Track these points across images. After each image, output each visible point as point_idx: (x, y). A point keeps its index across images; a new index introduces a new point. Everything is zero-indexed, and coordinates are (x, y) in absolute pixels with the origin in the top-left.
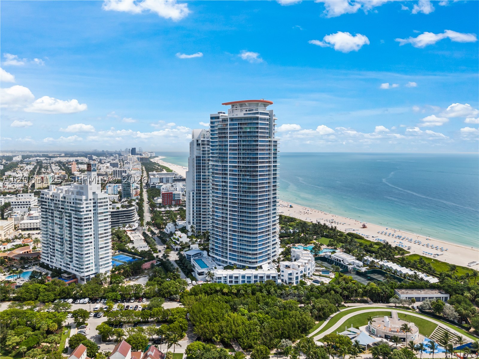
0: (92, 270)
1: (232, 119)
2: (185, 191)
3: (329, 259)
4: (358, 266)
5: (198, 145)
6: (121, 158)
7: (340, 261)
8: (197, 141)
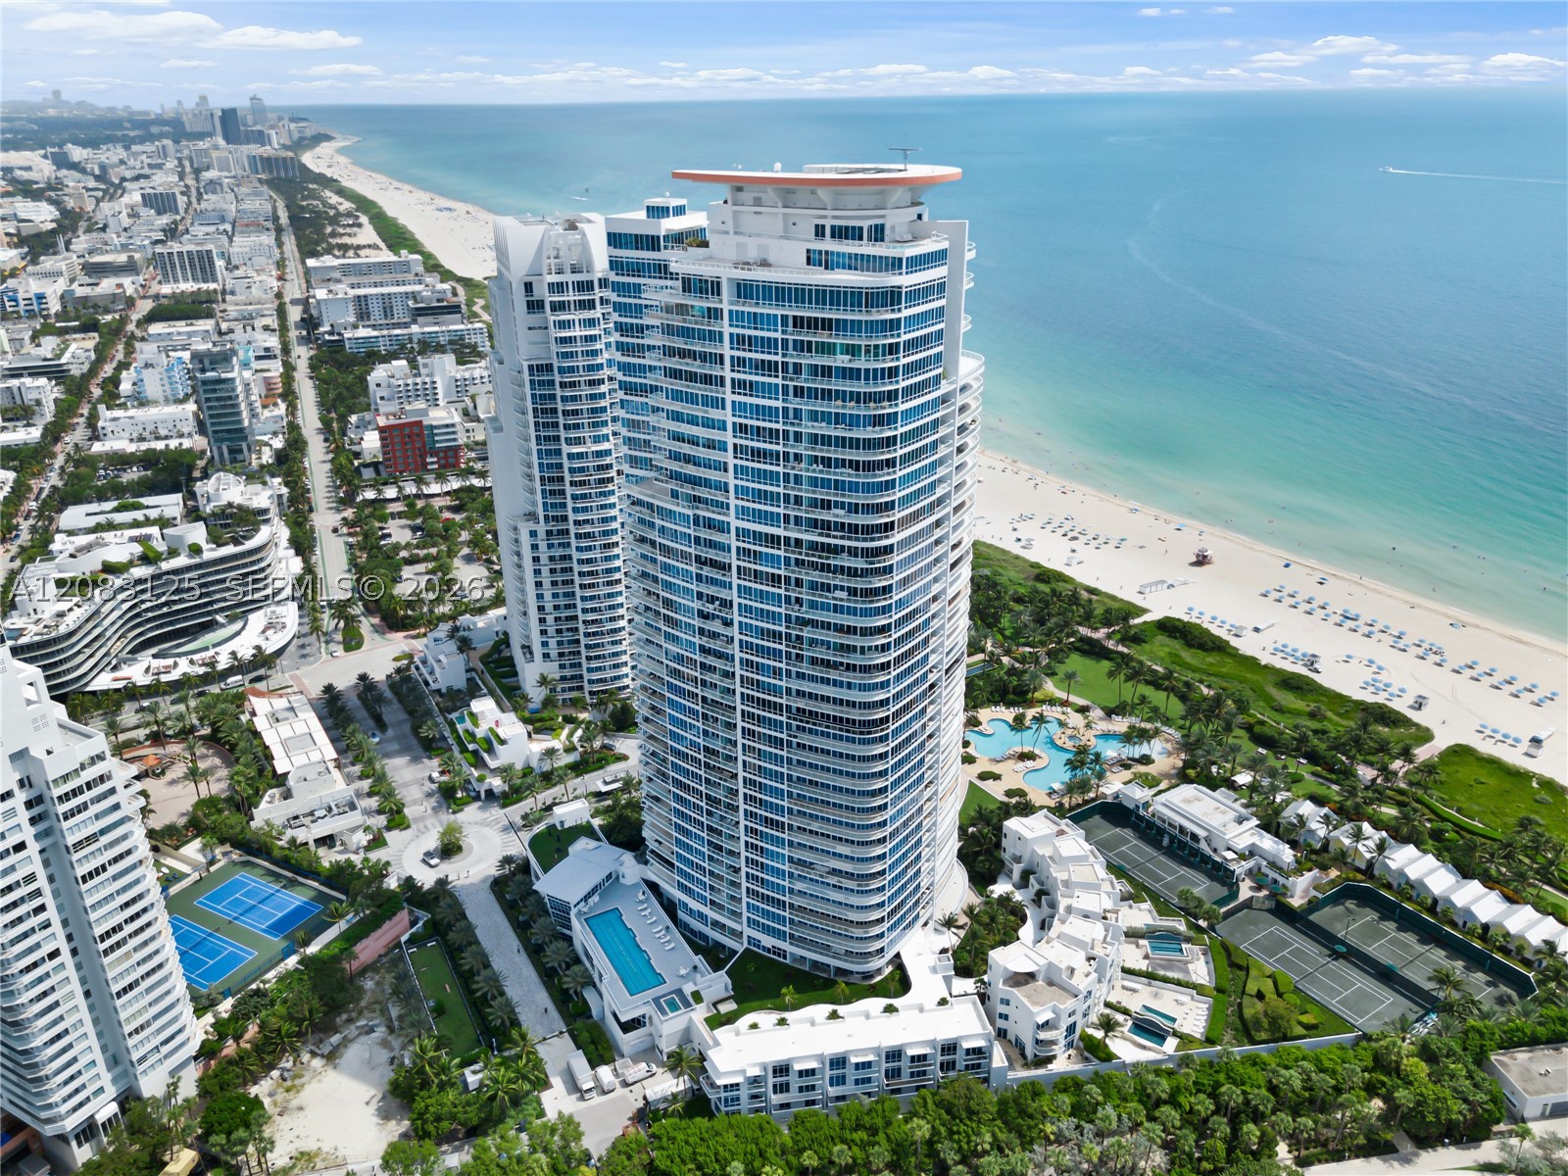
0: (101, 1090)
1: (744, 290)
2: (473, 398)
3: (1141, 819)
4: (1273, 865)
5: (534, 306)
6: (186, 152)
7: (1195, 837)
8: (528, 287)
